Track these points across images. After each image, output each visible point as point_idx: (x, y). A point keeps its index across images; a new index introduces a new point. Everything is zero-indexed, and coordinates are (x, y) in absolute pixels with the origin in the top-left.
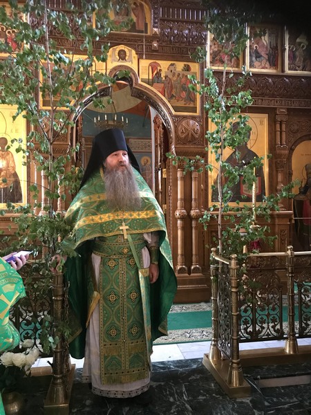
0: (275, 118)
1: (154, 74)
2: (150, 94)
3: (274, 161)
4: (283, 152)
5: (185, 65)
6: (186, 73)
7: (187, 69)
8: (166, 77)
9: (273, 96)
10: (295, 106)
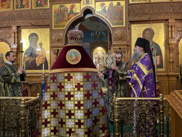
0: (168, 24)
1: (103, 8)
2: (100, 18)
3: (168, 47)
4: (173, 42)
5: (118, 2)
6: (118, 6)
7: (119, 4)
8: (108, 9)
9: (167, 13)
10: (179, 17)
